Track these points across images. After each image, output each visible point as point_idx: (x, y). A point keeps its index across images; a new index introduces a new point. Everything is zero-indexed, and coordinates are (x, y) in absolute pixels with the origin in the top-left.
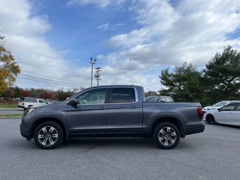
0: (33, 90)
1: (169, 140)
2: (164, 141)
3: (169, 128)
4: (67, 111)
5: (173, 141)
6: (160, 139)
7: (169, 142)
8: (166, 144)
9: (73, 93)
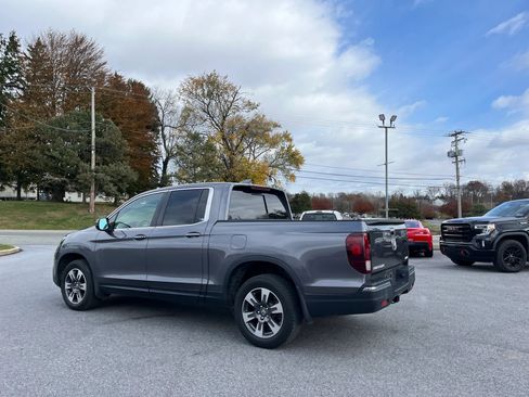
1: (265, 323)
2: (254, 323)
3: (265, 292)
4: (96, 242)
5: (276, 329)
6: (246, 317)
7: (267, 329)
8: (259, 333)
9: (426, 198)
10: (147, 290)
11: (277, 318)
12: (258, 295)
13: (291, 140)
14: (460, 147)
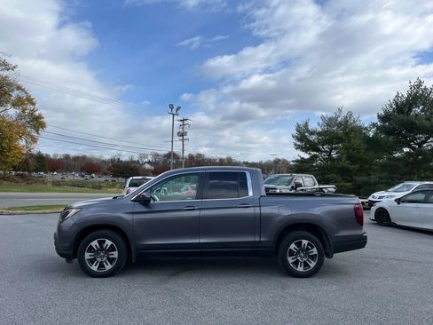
0: (67, 157)
1: (305, 262)
2: (296, 263)
3: (305, 242)
4: (133, 213)
5: (312, 264)
6: (290, 260)
7: (306, 265)
8: (300, 269)
9: (138, 162)
10: (198, 250)
11: (313, 257)
12: (299, 244)
13: (34, 104)
14: (185, 130)
